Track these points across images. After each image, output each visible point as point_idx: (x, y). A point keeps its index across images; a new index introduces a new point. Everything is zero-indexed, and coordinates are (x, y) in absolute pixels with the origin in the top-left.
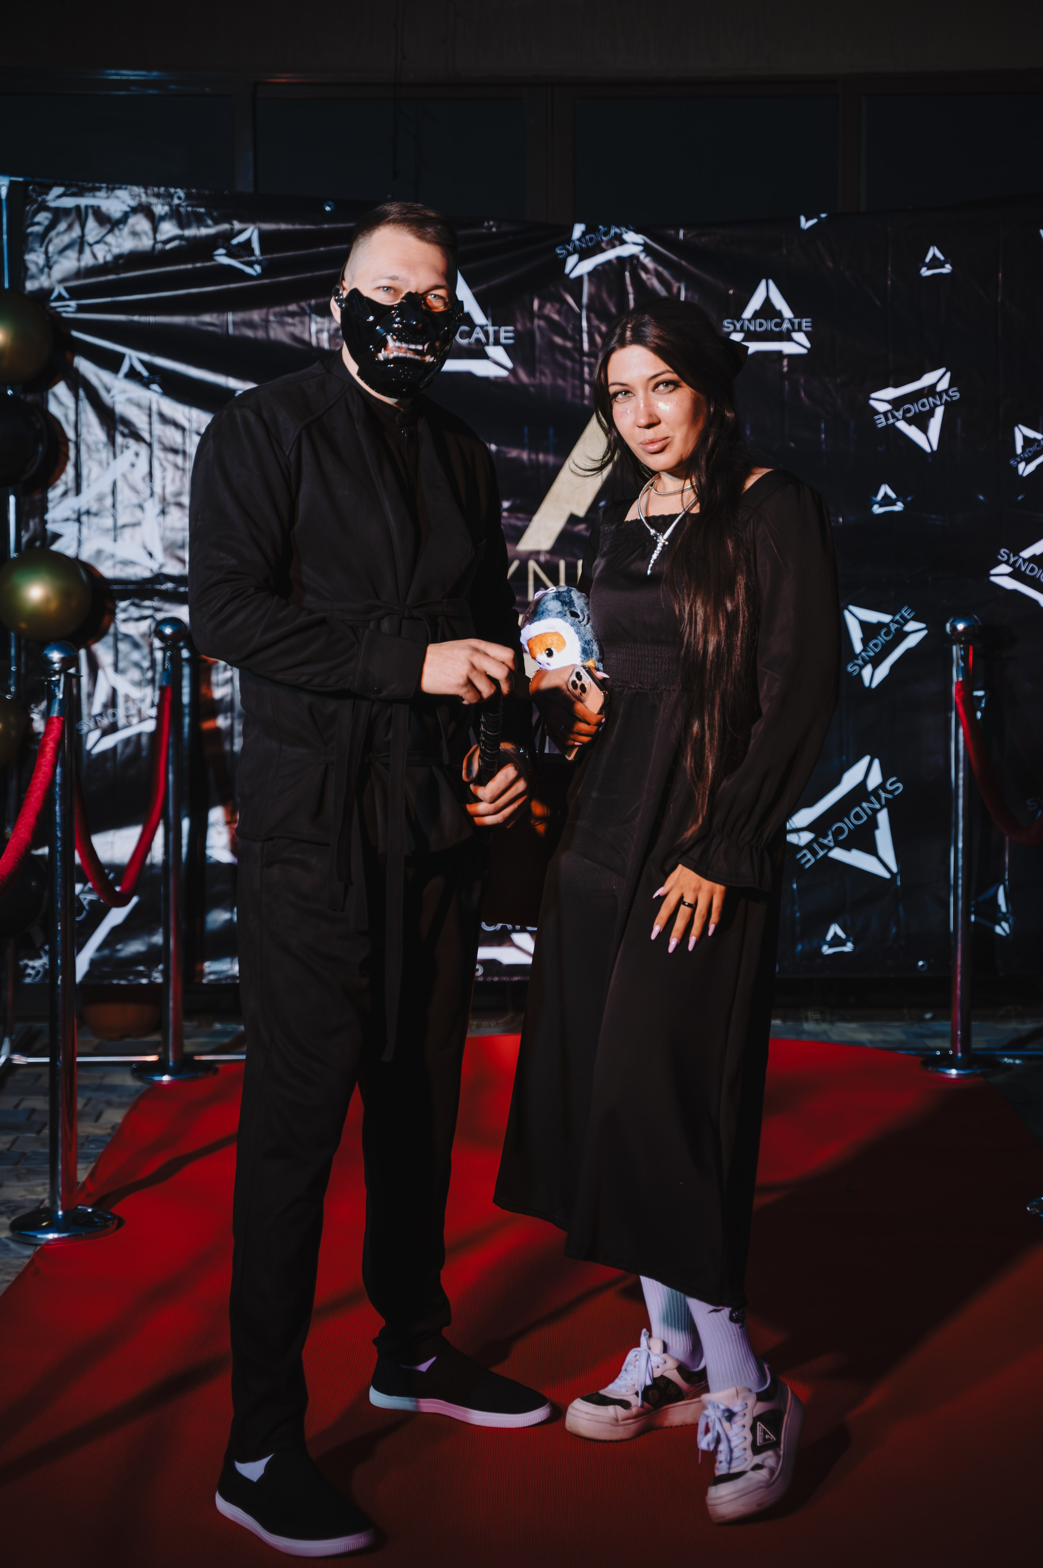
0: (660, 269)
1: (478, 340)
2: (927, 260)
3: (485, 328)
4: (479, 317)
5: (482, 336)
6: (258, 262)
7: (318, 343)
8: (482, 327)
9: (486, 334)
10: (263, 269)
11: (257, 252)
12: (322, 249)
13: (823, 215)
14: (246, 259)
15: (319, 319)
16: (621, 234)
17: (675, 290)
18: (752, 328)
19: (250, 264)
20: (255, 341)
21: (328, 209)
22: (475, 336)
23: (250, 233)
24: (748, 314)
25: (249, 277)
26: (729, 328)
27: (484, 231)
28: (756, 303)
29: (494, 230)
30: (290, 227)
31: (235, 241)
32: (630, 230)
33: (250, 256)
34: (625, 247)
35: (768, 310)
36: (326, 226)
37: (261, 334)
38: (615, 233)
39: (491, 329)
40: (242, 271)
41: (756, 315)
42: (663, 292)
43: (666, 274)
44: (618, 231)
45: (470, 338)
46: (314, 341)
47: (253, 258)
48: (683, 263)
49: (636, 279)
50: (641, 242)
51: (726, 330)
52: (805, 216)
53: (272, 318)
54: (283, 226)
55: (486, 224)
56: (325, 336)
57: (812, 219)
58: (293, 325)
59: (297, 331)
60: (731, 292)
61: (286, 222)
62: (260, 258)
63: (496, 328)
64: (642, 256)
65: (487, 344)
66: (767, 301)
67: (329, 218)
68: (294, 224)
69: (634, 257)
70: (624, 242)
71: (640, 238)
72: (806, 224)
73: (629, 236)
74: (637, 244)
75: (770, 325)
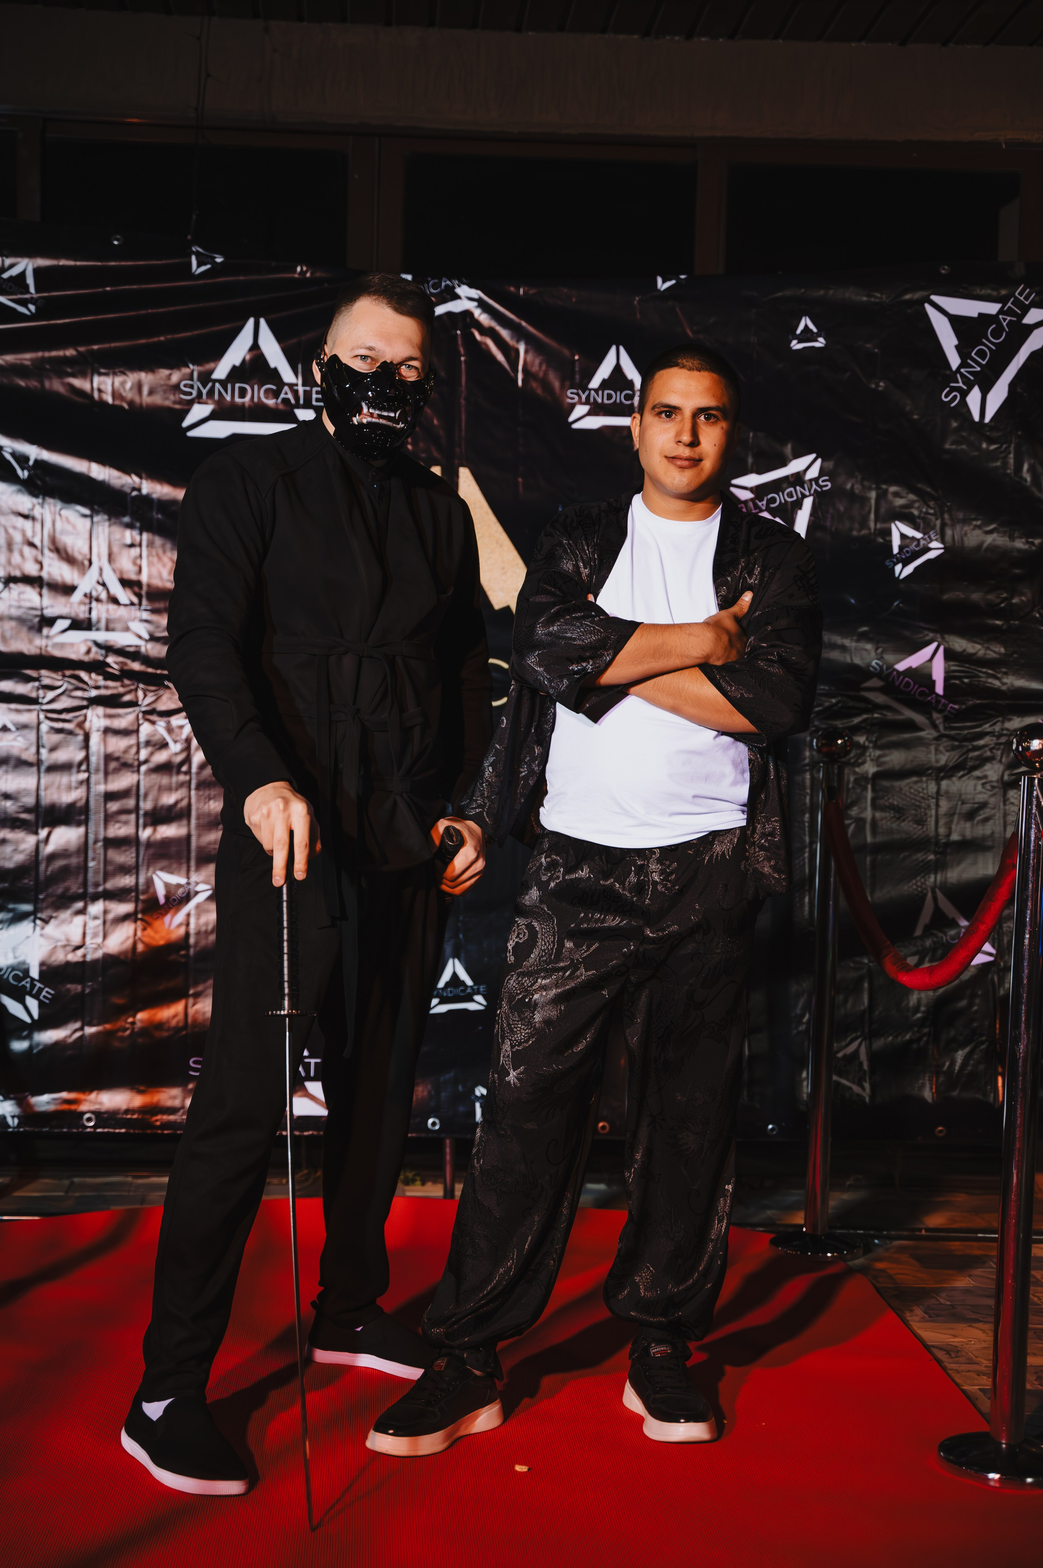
0: (498, 328)
1: (286, 401)
2: (798, 332)
3: (295, 388)
4: (288, 375)
5: (290, 396)
6: (32, 301)
7: (100, 397)
8: (291, 386)
9: (296, 393)
10: (37, 309)
11: (32, 289)
12: (108, 289)
13: (683, 277)
14: (19, 296)
15: (102, 371)
16: (454, 288)
17: (513, 354)
18: (599, 400)
19: (24, 303)
20: (27, 390)
21: (116, 243)
22: (282, 396)
23: (25, 266)
24: (595, 383)
25: (22, 317)
26: (573, 399)
27: (296, 276)
28: (604, 371)
29: (308, 275)
30: (71, 263)
31: (5, 276)
32: (464, 284)
33: (22, 293)
34: (458, 302)
35: (617, 378)
36: (113, 263)
37: (34, 383)
38: (447, 286)
39: (301, 389)
40: (14, 310)
41: (605, 384)
42: (500, 357)
43: (505, 333)
44: (448, 282)
45: (277, 399)
46: (96, 395)
47: (27, 296)
48: (524, 324)
49: (469, 339)
50: (476, 297)
51: (569, 401)
52: (662, 277)
53: (48, 367)
54: (63, 262)
55: (299, 269)
56: (109, 389)
57: (670, 280)
58: (74, 375)
59: (77, 382)
60: (577, 357)
61: (67, 258)
62: (35, 296)
63: (308, 388)
64: (477, 313)
65: (298, 406)
66: (618, 369)
67: (117, 254)
68: (75, 260)
69: (467, 314)
70: (457, 297)
71: (475, 293)
72: (662, 285)
73: (463, 290)
74: (471, 299)
75: (619, 397)
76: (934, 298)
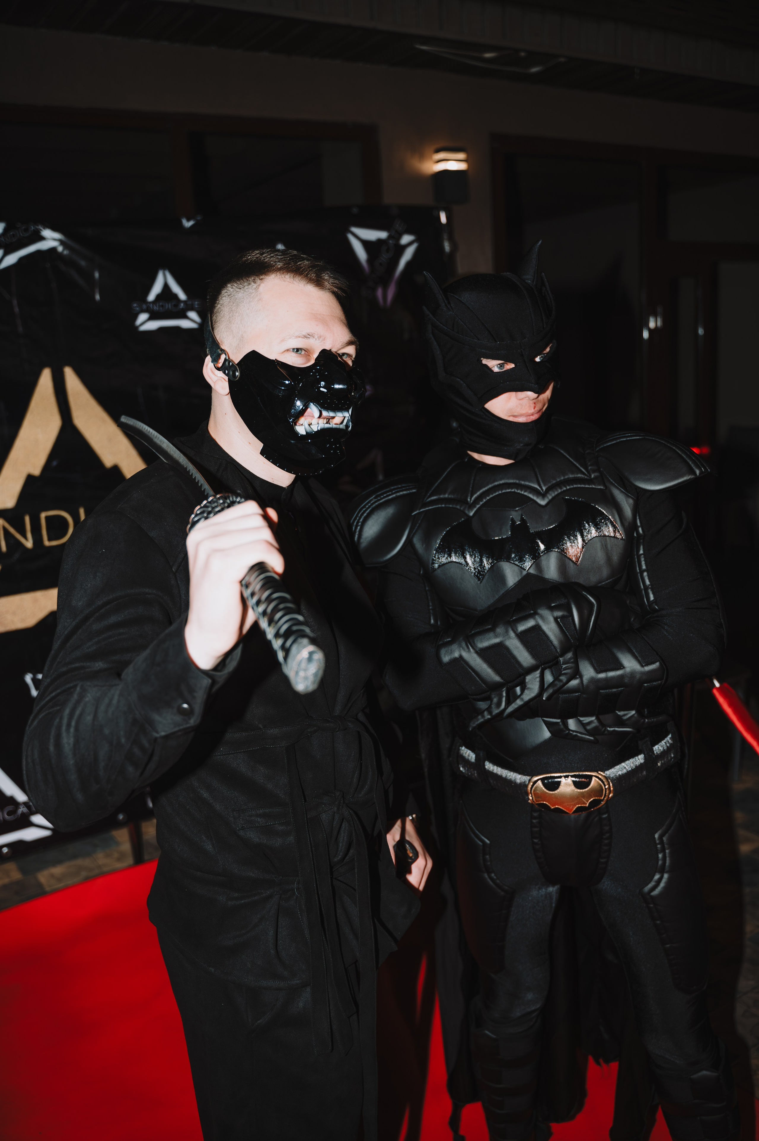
0: (78, 261)
13: (198, 217)
16: (40, 231)
17: (90, 278)
18: (156, 309)
24: (151, 297)
26: (137, 309)
28: (157, 289)
34: (45, 242)
35: (167, 294)
38: (34, 230)
41: (159, 298)
42: (81, 282)
48: (97, 257)
49: (57, 269)
50: (58, 237)
52: (185, 218)
57: (191, 220)
66: (166, 287)
69: (53, 250)
70: (42, 238)
71: (57, 235)
72: (188, 224)
73: (47, 233)
74: (55, 240)
75: (169, 306)
76: (355, 230)
